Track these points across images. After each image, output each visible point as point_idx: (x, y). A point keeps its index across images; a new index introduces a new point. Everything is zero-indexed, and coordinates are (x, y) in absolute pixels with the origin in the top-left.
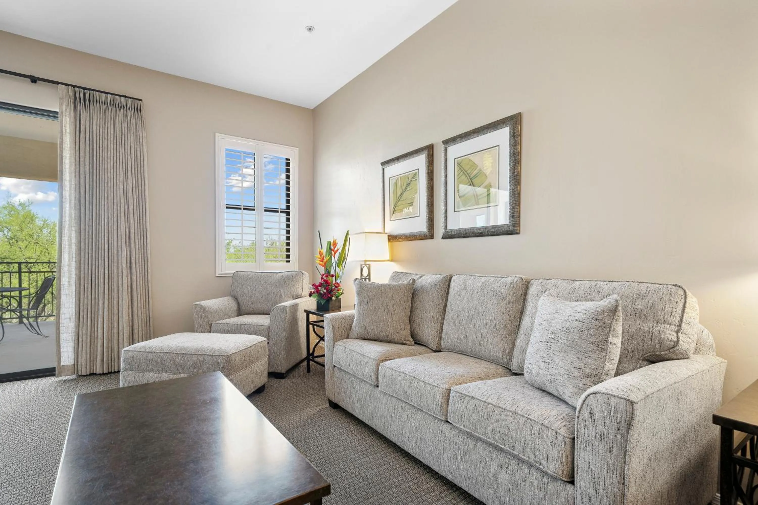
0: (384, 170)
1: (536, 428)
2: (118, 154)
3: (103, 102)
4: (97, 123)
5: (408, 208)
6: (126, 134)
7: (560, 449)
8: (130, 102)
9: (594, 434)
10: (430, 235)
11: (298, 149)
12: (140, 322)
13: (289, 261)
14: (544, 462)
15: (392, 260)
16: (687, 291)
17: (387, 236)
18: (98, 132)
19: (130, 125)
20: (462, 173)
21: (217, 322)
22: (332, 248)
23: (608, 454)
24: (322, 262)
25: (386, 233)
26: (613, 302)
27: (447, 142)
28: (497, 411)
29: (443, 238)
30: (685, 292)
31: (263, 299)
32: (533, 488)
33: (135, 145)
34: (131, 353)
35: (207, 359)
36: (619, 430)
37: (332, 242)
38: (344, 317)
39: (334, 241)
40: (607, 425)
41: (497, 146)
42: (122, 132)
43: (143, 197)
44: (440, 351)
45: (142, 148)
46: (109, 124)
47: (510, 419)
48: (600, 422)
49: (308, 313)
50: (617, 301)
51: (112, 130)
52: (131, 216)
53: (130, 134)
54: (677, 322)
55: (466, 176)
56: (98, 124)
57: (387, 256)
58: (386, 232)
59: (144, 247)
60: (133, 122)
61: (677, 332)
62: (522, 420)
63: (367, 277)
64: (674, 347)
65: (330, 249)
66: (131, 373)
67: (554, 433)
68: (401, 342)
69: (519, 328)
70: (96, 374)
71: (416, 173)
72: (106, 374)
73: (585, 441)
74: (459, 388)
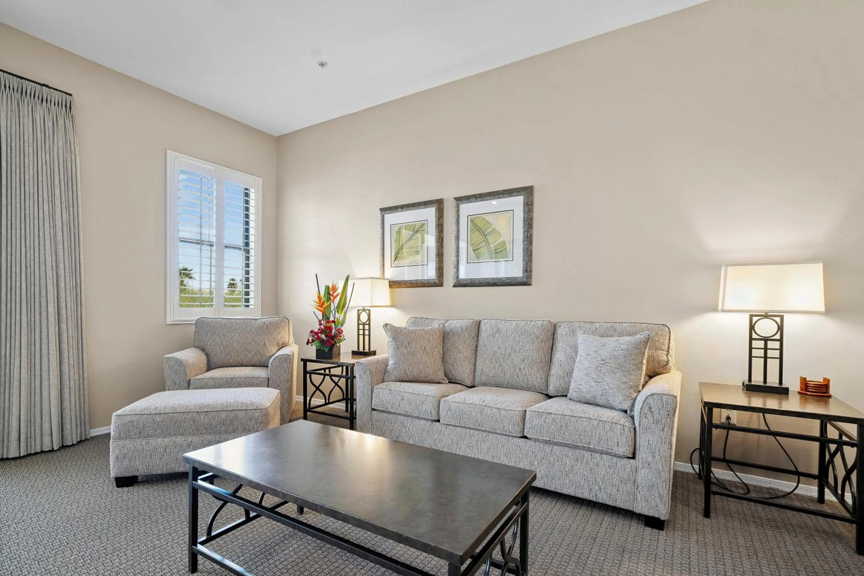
0: (383, 216)
1: (607, 426)
2: (40, 163)
3: (15, 89)
4: (7, 117)
5: (413, 256)
6: (51, 137)
7: (627, 436)
8: (56, 96)
9: (652, 421)
10: (439, 283)
11: (261, 179)
12: (72, 385)
13: (248, 306)
14: (615, 448)
15: (392, 306)
16: (670, 328)
17: (387, 282)
18: (9, 128)
19: (57, 125)
20: (476, 229)
21: (197, 377)
22: (331, 293)
23: (662, 432)
24: (321, 307)
25: (387, 279)
26: (647, 336)
27: (460, 200)
28: (573, 419)
29: (454, 286)
30: (669, 329)
31: (242, 348)
32: (604, 469)
33: (65, 153)
34: (128, 418)
35: (240, 414)
36: (668, 415)
37: (330, 287)
38: (377, 362)
39: (333, 286)
40: (661, 413)
41: (512, 210)
42: (45, 134)
43: (76, 222)
44: (473, 387)
45: (73, 157)
46: (26, 120)
47: (585, 424)
48: (656, 413)
49: (305, 361)
50: (649, 335)
51: (31, 129)
52: (60, 246)
53: (58, 138)
54: (666, 349)
55: (480, 232)
56: (9, 117)
57: (388, 303)
58: (385, 277)
59: (77, 287)
60: (61, 122)
61: (667, 355)
62: (595, 423)
63: (366, 322)
64: (666, 365)
65: (329, 294)
66: (128, 441)
67: (622, 427)
68: (437, 381)
69: (551, 361)
70: (8, 459)
71: (424, 224)
72: (24, 457)
73: (645, 427)
74: (533, 408)
